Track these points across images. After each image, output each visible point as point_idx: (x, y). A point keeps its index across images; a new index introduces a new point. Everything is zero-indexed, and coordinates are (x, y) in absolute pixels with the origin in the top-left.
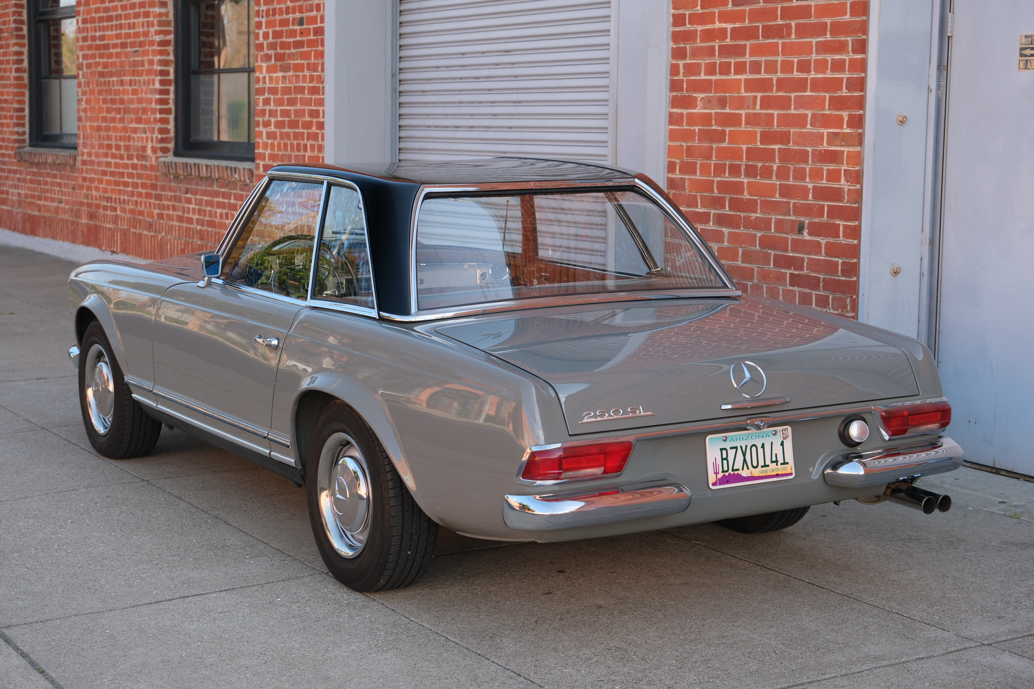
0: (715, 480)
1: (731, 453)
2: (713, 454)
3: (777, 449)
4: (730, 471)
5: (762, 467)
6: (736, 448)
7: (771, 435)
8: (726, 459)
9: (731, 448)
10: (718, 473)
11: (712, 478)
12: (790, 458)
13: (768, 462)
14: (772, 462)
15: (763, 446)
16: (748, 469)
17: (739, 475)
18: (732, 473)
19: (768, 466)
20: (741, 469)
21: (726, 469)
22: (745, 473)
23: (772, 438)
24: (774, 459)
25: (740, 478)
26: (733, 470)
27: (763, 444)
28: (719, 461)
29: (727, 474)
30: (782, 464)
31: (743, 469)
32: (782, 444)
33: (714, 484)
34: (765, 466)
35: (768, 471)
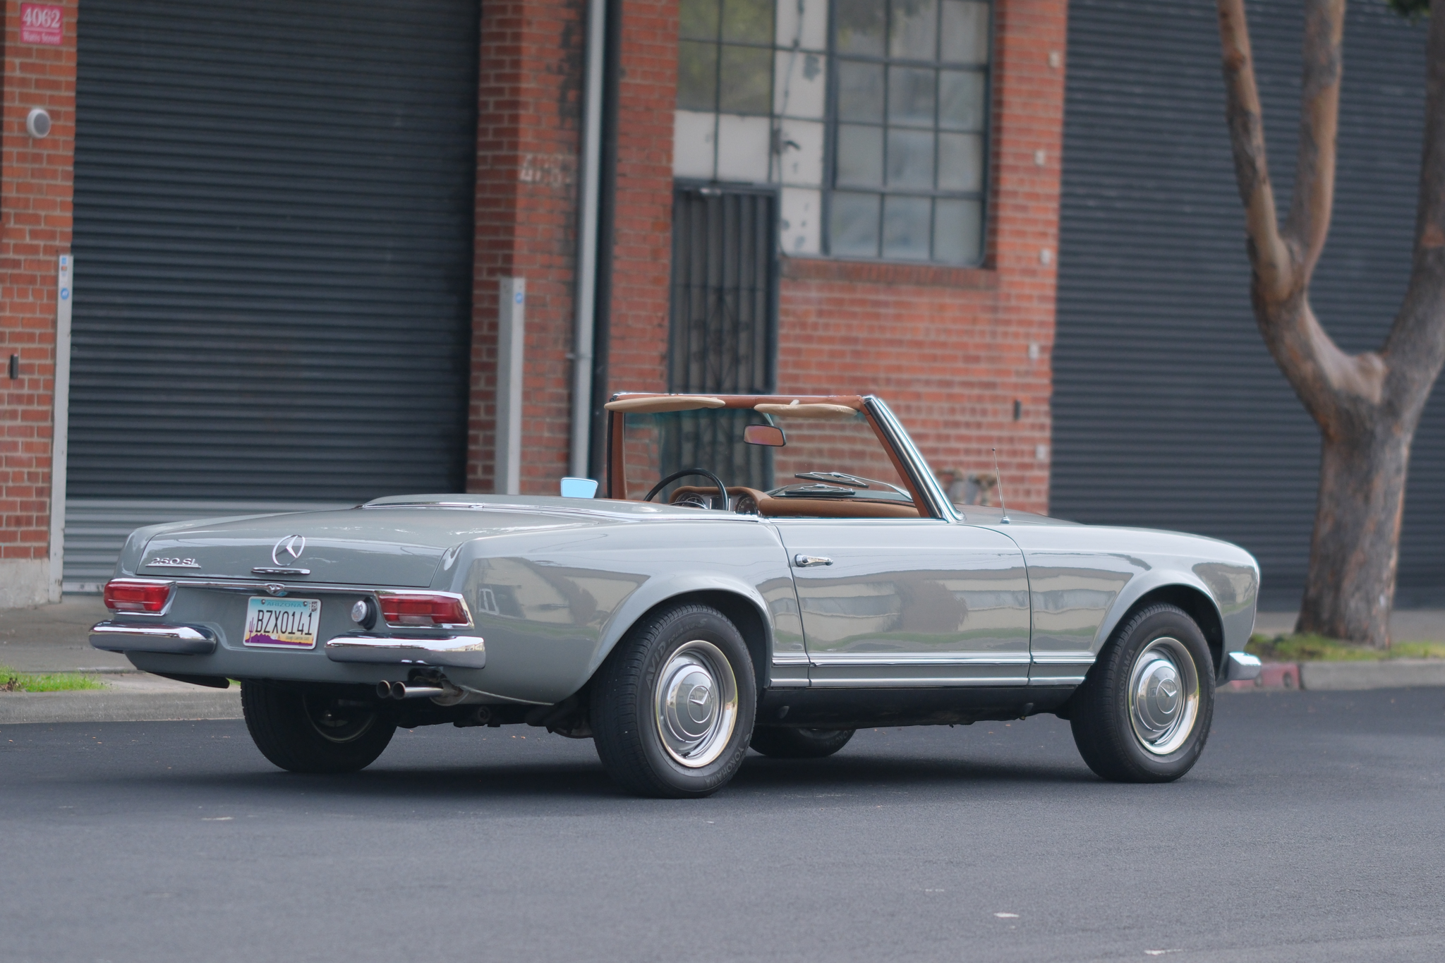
0: (248, 638)
1: (267, 615)
2: (252, 615)
3: (305, 619)
4: (263, 632)
5: (289, 633)
6: (271, 612)
7: (302, 605)
8: (261, 620)
9: (268, 611)
10: (252, 632)
11: (247, 635)
12: (314, 630)
13: (295, 630)
14: (298, 630)
15: (293, 615)
16: (277, 632)
17: (268, 637)
18: (263, 634)
19: (294, 633)
20: (271, 632)
21: (259, 629)
22: (274, 636)
23: (302, 609)
24: (300, 628)
25: (268, 640)
26: (265, 632)
27: (294, 613)
28: (255, 621)
29: (259, 634)
30: (306, 634)
31: (273, 632)
32: (310, 616)
33: (247, 641)
34: (292, 633)
35: (294, 638)
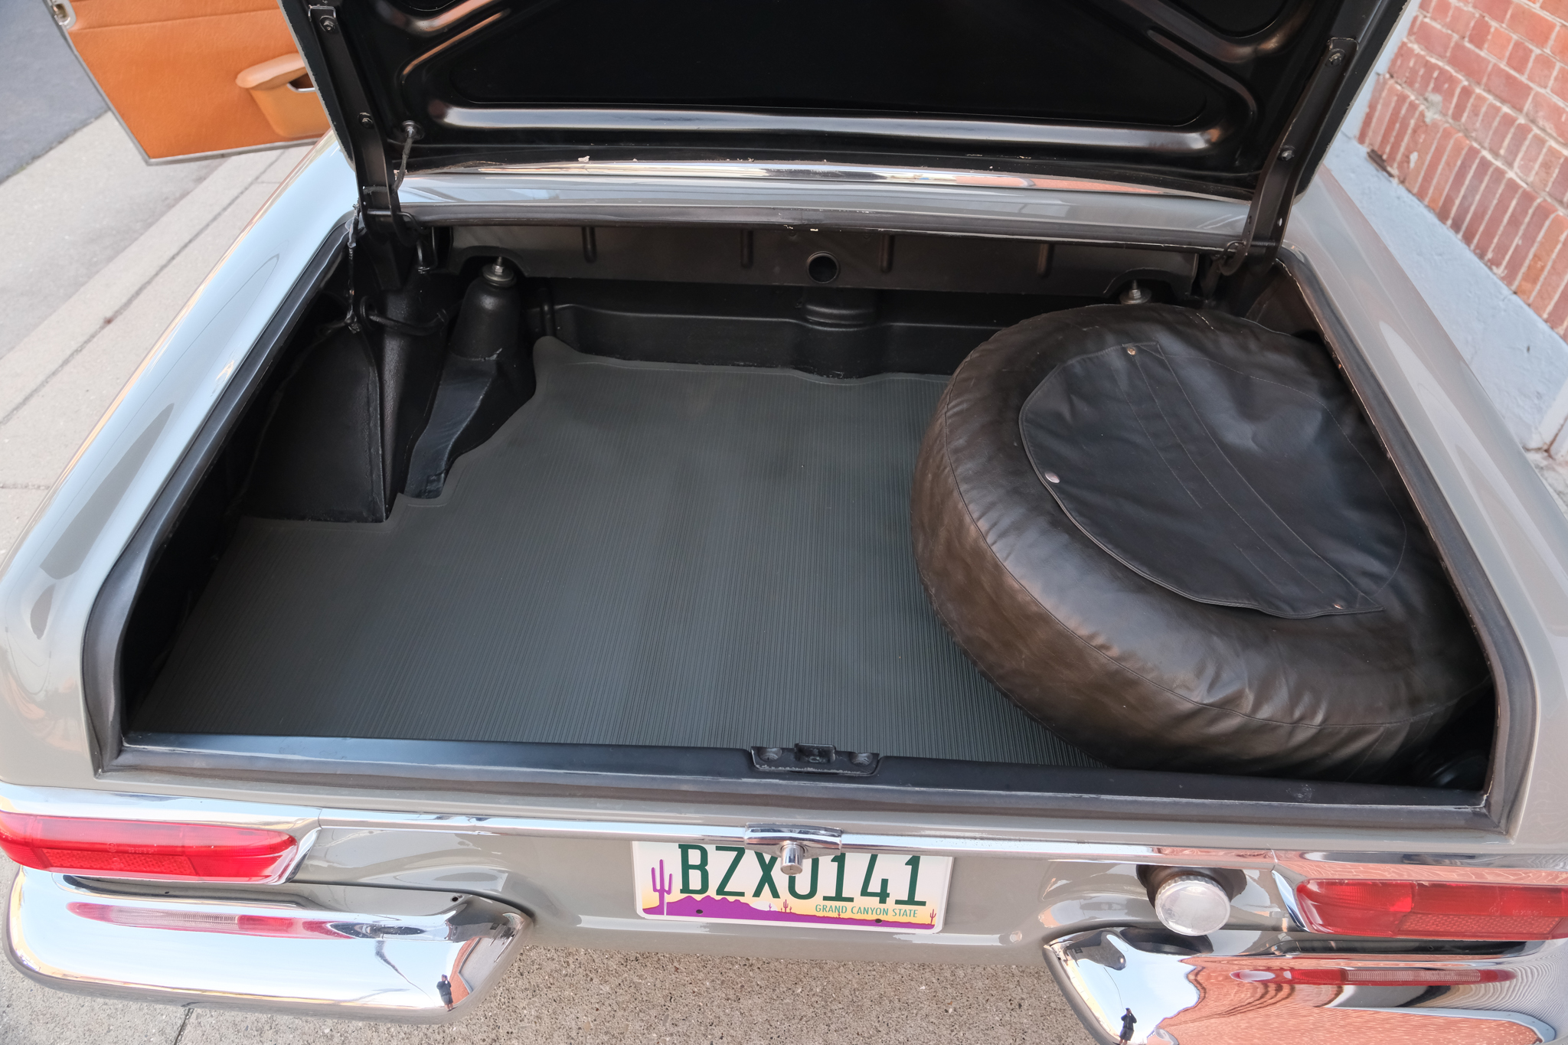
0: (656, 903)
1: (718, 863)
2: (653, 853)
3: (893, 871)
4: (712, 892)
5: (827, 898)
6: (740, 848)
8: (702, 867)
9: (721, 846)
10: (669, 892)
11: (645, 896)
12: (933, 894)
13: (852, 887)
14: (865, 892)
16: (776, 896)
17: (743, 905)
18: (719, 897)
19: (851, 900)
20: (750, 894)
21: (696, 887)
22: (764, 902)
24: (875, 886)
25: (747, 912)
26: (721, 890)
28: (674, 868)
29: (698, 897)
30: (900, 900)
31: (757, 893)
32: (914, 862)
33: (647, 911)
34: (839, 897)
35: (848, 910)
